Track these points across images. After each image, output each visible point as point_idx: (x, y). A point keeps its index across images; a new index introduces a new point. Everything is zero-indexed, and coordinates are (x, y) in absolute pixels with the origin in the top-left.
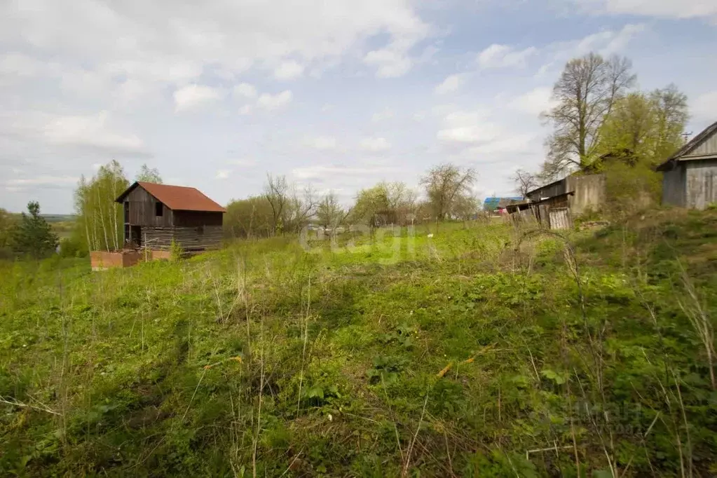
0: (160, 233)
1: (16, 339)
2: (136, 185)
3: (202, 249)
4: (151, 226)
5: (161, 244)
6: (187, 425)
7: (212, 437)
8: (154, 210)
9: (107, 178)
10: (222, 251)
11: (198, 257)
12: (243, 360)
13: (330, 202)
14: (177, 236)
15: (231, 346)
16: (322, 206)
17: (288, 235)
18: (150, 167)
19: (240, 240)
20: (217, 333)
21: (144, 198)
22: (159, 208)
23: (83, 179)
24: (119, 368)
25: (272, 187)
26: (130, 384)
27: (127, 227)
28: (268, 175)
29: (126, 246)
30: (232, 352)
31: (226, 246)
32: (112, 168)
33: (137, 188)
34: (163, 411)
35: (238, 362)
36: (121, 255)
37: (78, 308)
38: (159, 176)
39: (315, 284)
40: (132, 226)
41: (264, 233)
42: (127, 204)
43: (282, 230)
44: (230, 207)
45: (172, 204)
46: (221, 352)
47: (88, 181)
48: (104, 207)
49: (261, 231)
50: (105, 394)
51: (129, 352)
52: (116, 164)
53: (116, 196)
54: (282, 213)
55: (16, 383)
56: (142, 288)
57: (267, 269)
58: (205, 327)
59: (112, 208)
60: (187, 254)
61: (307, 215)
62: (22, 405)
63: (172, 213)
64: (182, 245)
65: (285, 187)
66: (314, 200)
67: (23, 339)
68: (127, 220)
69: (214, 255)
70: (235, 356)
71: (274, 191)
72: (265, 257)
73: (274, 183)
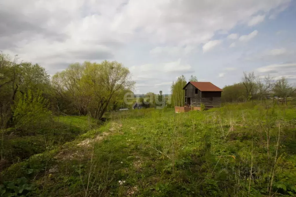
0: (197, 100)
1: (158, 132)
2: (189, 83)
3: (212, 107)
4: (193, 97)
5: (197, 104)
6: (213, 178)
7: (224, 187)
8: (194, 92)
9: (180, 81)
10: (221, 108)
11: (211, 110)
12: (235, 158)
13: (282, 83)
14: (203, 101)
15: (229, 150)
16: (277, 86)
17: (255, 101)
18: (194, 76)
19: (229, 104)
20: (221, 143)
21: (191, 87)
22: (197, 91)
23: (173, 82)
24: (186, 148)
25: (246, 78)
26: (191, 155)
27: (186, 98)
28: (244, 73)
29: (185, 105)
30: (230, 153)
31: (222, 106)
32: (181, 78)
33: (190, 84)
34: (203, 169)
35: (233, 158)
36: (184, 108)
37: (172, 125)
38: (196, 79)
39: (273, 128)
40: (188, 98)
41: (241, 100)
42: (186, 90)
43: (252, 99)
44: (224, 89)
45: (201, 89)
46: (225, 151)
47: (175, 83)
48: (179, 91)
49: (240, 99)
50: (183, 156)
51: (189, 143)
52: (183, 76)
53: (182, 87)
54: (252, 90)
55: (159, 145)
56: (191, 120)
57: (243, 117)
58: (216, 139)
59: (181, 91)
60: (206, 108)
61: (266, 91)
62: (161, 152)
63: (201, 92)
64: (205, 105)
65: (254, 77)
66: (271, 83)
67: (159, 132)
68: (186, 96)
69: (217, 109)
70: (232, 155)
71: (247, 80)
72: (242, 111)
73: (248, 76)
